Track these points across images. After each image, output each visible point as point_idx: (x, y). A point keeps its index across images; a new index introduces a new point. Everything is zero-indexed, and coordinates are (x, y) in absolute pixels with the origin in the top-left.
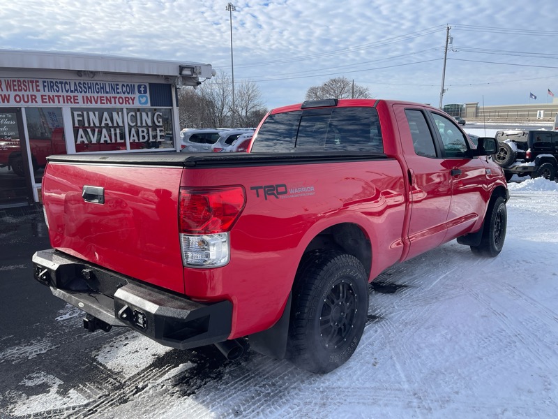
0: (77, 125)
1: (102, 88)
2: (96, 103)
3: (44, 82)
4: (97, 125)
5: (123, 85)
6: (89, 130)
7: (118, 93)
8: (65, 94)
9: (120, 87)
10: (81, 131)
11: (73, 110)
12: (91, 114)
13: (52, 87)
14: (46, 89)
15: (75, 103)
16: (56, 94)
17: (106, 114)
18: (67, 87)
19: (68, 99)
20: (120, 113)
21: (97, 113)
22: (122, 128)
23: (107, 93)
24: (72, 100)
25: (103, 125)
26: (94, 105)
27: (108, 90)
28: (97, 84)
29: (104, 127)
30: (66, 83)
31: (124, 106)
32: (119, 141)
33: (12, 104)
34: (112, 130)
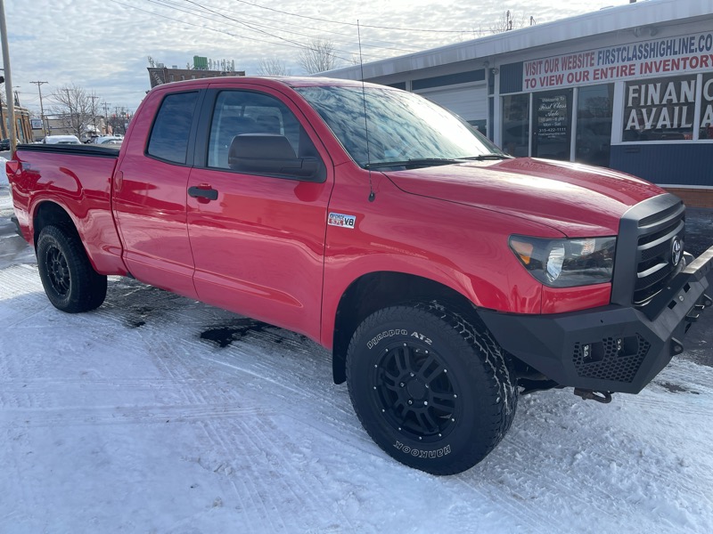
0: (630, 104)
1: (669, 47)
2: (657, 70)
3: (600, 52)
4: (657, 102)
5: (702, 37)
6: (644, 111)
7: (692, 51)
8: (621, 64)
9: (696, 42)
10: (634, 113)
11: (628, 84)
12: (651, 87)
13: (607, 57)
14: (601, 61)
15: (630, 74)
16: (611, 65)
17: (671, 86)
18: (625, 54)
19: (623, 71)
20: (693, 82)
21: (659, 85)
22: (691, 106)
23: (675, 53)
24: (627, 71)
25: (664, 102)
26: (654, 75)
27: (677, 49)
28: (663, 43)
29: (665, 105)
30: (624, 49)
31: (700, 70)
32: (684, 125)
33: (565, 85)
34: (677, 109)
